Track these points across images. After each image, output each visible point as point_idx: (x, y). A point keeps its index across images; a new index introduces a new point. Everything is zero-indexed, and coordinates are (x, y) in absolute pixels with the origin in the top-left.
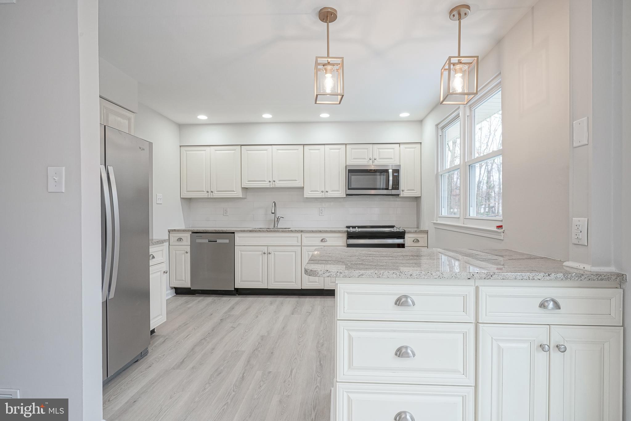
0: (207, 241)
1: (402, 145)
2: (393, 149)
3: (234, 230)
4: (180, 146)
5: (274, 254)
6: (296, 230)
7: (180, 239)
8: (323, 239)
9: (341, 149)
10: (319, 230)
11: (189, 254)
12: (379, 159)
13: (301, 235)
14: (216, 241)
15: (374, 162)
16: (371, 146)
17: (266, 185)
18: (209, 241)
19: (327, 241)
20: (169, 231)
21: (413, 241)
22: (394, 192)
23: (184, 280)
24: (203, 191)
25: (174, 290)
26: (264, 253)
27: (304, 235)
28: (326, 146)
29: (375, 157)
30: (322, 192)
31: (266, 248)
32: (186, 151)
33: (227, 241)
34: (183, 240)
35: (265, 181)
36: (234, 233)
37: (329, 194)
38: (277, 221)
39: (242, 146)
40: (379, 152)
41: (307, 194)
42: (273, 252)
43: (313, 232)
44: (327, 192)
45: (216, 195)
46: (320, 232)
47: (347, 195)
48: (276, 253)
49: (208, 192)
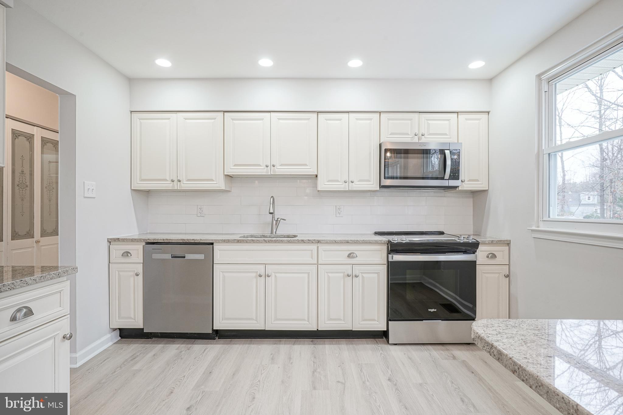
0: (168, 256)
1: (462, 114)
2: (449, 120)
3: (212, 240)
4: (131, 112)
5: (276, 276)
6: (309, 239)
7: (127, 254)
8: (350, 254)
9: (373, 120)
10: (345, 240)
11: (141, 277)
12: (428, 135)
13: (318, 247)
14: (184, 257)
15: (421, 138)
16: (416, 115)
17: (261, 171)
18: (172, 257)
19: (357, 257)
20: (110, 241)
21: (488, 257)
22: (453, 183)
23: (133, 317)
24: (166, 180)
25: (118, 332)
26: (260, 276)
27: (322, 247)
28: (351, 115)
29: (423, 131)
30: (345, 182)
31: (263, 267)
32: (140, 119)
33: (201, 257)
34: (131, 255)
35: (259, 165)
36: (212, 244)
37: (354, 185)
38: (276, 224)
39: (225, 113)
40: (428, 124)
41: (322, 184)
42: (273, 273)
43: (335, 242)
44: (352, 182)
45: (186, 185)
46: (347, 242)
47: (382, 187)
48: (278, 275)
49: (173, 181)
